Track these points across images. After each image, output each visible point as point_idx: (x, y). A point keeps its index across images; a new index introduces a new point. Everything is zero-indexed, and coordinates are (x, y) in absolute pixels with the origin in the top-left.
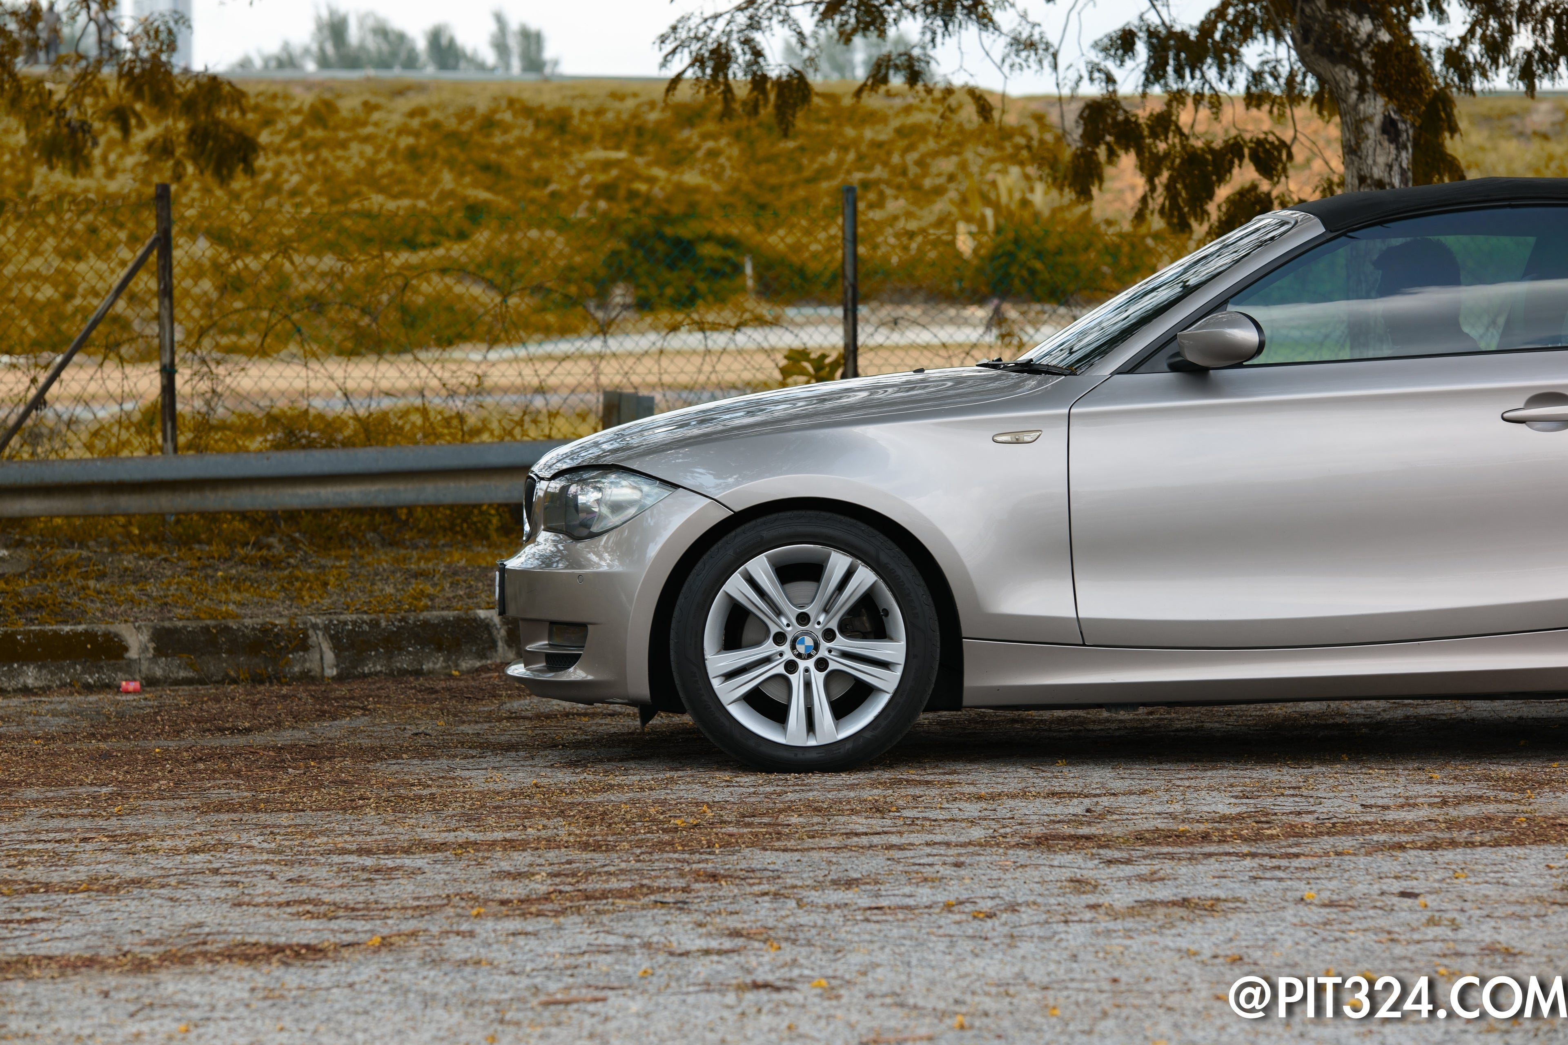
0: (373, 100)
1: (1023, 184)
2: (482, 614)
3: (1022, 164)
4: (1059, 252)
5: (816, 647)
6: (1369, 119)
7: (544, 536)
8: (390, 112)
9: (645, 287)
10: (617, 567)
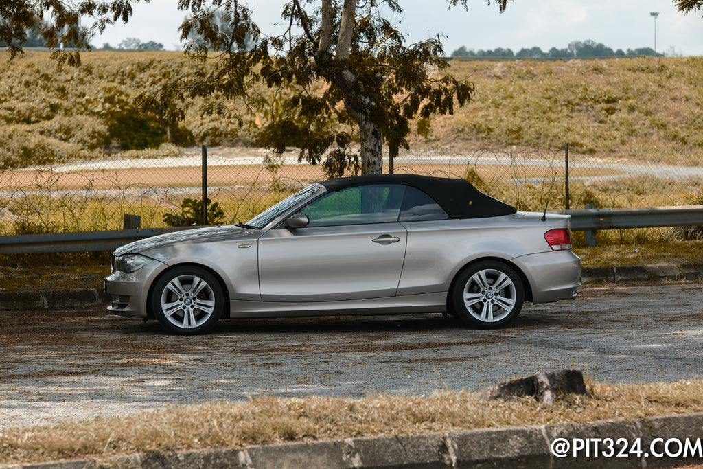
2: (91, 289)
5: (191, 302)
6: (368, 130)
7: (117, 272)
9: (126, 140)
10: (138, 281)
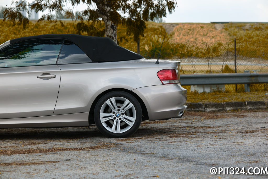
0: (46, 24)
1: (158, 38)
3: (157, 35)
4: (163, 50)
6: (109, 25)
8: (49, 26)
